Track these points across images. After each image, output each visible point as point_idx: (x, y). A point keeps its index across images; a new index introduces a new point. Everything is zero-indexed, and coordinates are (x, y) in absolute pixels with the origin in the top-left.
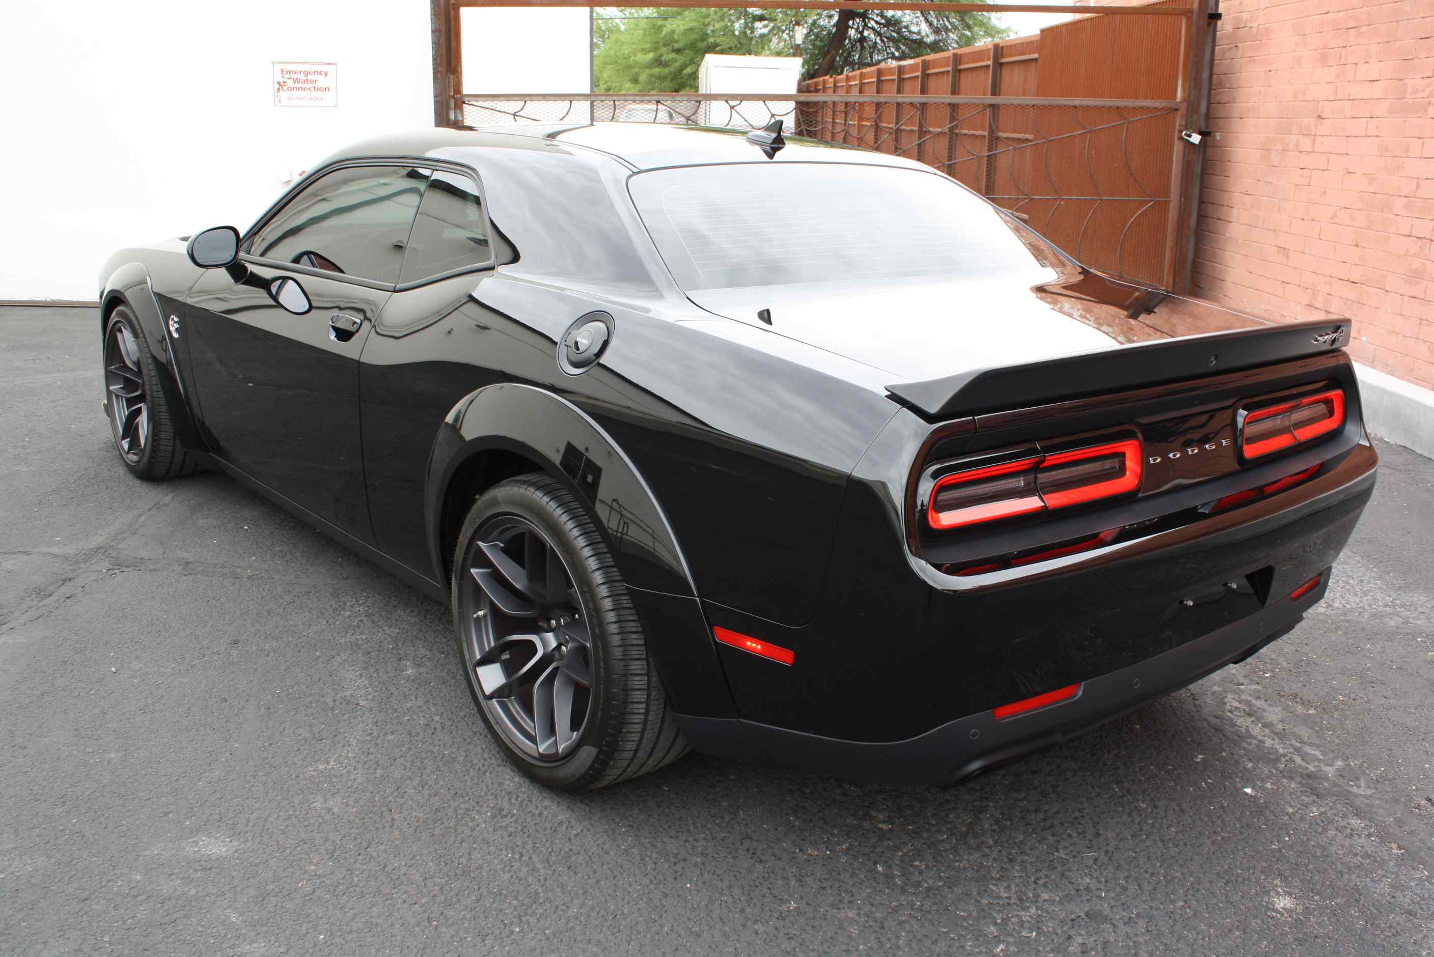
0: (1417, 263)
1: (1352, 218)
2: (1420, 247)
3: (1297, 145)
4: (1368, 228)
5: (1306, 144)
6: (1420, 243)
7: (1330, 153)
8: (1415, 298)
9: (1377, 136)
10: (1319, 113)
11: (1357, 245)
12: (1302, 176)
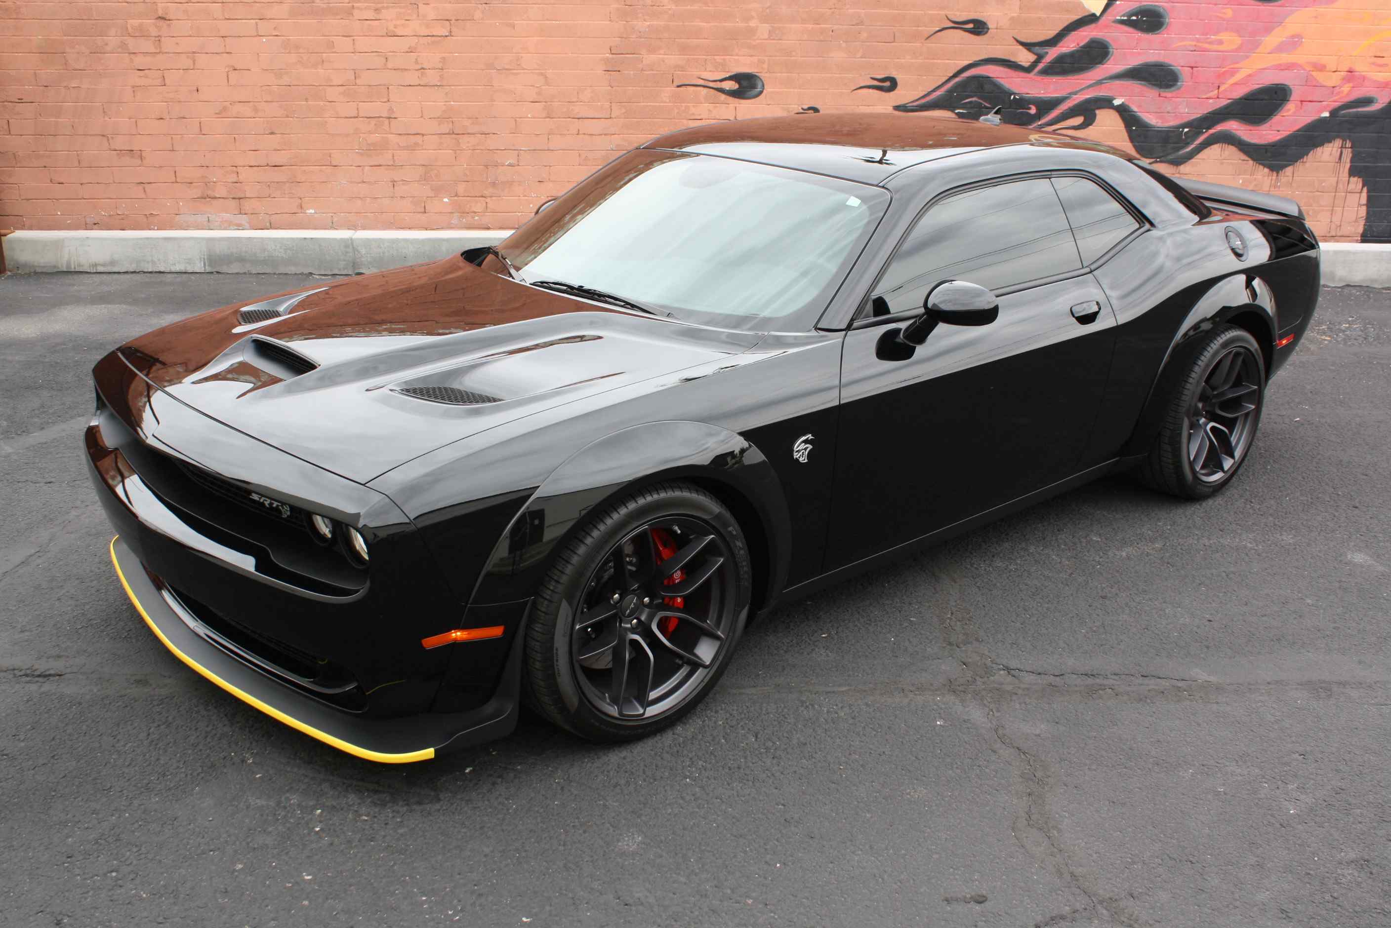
0: (376, 137)
1: (256, 110)
2: (375, 125)
3: (123, 46)
4: (287, 117)
5: (148, 46)
6: (373, 122)
7: (194, 53)
8: (380, 166)
9: (277, 36)
10: (160, 13)
11: (272, 133)
12: (146, 77)
